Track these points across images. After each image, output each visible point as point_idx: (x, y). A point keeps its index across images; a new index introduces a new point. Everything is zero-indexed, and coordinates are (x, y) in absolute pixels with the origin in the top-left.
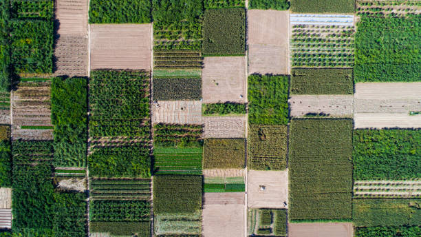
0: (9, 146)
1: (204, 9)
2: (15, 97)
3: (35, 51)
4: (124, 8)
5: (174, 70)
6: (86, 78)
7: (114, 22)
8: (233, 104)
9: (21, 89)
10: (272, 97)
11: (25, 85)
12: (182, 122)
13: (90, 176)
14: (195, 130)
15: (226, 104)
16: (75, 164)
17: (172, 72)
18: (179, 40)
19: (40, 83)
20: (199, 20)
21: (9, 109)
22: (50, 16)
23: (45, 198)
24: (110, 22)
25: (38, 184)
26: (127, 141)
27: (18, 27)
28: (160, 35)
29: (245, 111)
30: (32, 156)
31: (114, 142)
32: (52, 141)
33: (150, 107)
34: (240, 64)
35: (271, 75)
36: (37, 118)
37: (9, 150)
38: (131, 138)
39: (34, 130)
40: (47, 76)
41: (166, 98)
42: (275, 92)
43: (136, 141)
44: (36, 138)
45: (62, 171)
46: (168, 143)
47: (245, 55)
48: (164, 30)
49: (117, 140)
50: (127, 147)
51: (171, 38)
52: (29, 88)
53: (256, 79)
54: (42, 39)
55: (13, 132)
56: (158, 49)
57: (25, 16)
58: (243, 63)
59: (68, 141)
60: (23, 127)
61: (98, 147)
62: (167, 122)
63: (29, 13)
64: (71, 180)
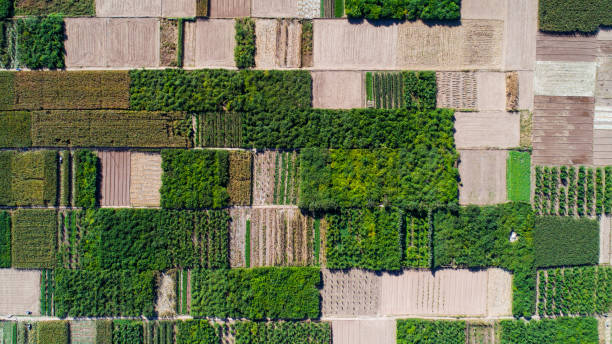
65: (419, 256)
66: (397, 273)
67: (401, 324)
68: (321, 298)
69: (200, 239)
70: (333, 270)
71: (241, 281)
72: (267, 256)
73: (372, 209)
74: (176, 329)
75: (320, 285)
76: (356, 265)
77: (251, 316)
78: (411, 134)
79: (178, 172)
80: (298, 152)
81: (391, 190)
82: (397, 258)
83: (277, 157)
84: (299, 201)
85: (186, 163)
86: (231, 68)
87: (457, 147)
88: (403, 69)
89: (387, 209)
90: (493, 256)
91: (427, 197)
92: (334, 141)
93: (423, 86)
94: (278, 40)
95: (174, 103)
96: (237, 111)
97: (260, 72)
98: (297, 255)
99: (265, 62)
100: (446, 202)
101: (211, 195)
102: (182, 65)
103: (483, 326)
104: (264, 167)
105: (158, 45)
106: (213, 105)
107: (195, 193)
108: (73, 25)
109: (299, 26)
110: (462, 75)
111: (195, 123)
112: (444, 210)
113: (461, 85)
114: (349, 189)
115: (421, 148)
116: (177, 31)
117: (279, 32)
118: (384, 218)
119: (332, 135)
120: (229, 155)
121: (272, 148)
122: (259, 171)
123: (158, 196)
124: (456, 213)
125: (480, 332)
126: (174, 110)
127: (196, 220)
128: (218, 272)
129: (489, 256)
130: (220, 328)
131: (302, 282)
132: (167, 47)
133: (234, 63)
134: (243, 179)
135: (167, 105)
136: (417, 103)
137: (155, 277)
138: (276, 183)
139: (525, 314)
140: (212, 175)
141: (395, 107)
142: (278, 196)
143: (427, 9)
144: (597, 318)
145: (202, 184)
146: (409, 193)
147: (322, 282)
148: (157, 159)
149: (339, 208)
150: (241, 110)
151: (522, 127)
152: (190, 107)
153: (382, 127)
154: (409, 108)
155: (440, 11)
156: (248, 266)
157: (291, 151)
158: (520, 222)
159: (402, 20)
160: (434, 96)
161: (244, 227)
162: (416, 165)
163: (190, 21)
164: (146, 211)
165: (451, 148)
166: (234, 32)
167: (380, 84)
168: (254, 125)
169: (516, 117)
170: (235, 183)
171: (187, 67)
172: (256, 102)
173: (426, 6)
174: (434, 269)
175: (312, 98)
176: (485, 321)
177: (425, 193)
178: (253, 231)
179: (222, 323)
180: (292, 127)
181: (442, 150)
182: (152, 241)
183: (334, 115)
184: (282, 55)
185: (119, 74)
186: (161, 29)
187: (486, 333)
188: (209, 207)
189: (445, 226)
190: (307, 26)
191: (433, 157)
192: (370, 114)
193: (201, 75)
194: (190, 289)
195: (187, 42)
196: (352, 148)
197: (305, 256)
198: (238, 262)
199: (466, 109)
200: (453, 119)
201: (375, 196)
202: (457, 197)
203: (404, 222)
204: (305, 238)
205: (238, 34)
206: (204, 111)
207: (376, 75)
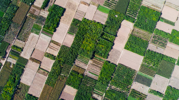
0: (83, 77)
1: (162, 59)
2: (91, 62)
3: (103, 50)
4: (137, 48)
5: (145, 74)
6: (116, 65)
7: (132, 51)
8: (160, 93)
9: (93, 59)
10: (173, 96)
11: (96, 59)
12: (141, 92)
13: (104, 96)
14: (144, 96)
15: (158, 92)
16: (102, 91)
17: (144, 74)
18: (150, 65)
19: (100, 60)
20: (159, 62)
21: (87, 64)
22: (112, 41)
23: (87, 98)
24: (131, 51)
25: (87, 92)
26: (121, 90)
27: (102, 41)
28: (145, 61)
29: (162, 96)
30: (88, 82)
31: (116, 89)
32: (97, 80)
33: (132, 82)
34: (166, 81)
35: (175, 88)
36: (95, 71)
37: (82, 78)
38: (123, 90)
39: (92, 74)
40: (104, 59)
41: (139, 82)
42: (174, 95)
43: (123, 91)
44: (92, 77)
45: (96, 91)
46: (133, 96)
47: (169, 79)
48: (147, 60)
49: (117, 89)
50: (120, 92)
51: (148, 63)
52: (97, 61)
53: (170, 88)
54: (108, 47)
55: (85, 72)
56: (142, 66)
57: (105, 38)
58: (168, 81)
59: (102, 83)
60: (89, 72)
61: (111, 89)
62: (136, 89)
63: (107, 37)
64: (98, 95)
65: (112, 38)
66: (114, 44)
67: (125, 48)
68: (112, 63)
69: (88, 84)
70: (107, 58)
71: (101, 79)
72: (98, 71)
73: (97, 44)
74: (106, 98)
75: (109, 62)
76: (108, 52)
77: (110, 80)
78: (85, 29)
79: (71, 83)
80: (78, 55)
81: (95, 38)
82: (110, 43)
83: (77, 60)
84: (89, 59)
85: (70, 80)
86: (54, 62)
87: (92, 20)
88: (70, 25)
89: (99, 41)
90: (119, 22)
91: (100, 31)
92: (79, 46)
93: (76, 22)
94: (52, 49)
95: (56, 77)
96: (64, 64)
97: (57, 56)
98: (101, 64)
99: (56, 54)
100: (103, 27)
101: (80, 77)
102: (49, 72)
103: (133, 31)
104: (79, 63)
105: (42, 75)
106: (60, 69)
107: (78, 81)
108: (30, 92)
109: (51, 43)
110: (77, 13)
111: (62, 74)
112: (104, 28)
113: (79, 14)
114: (91, 47)
115: (89, 28)
116: (41, 70)
117: (51, 48)
118: (100, 42)
119: (78, 46)
120: (72, 70)
121: (75, 60)
122: (79, 65)
123: (75, 89)
124: (106, 26)
125: (134, 32)
126: (58, 78)
127: (84, 83)
128: (97, 83)
129: (118, 23)
130: (110, 88)
131: (107, 66)
132: (44, 74)
133: (53, 60)
134: (79, 69)
135: (56, 79)
136: (78, 25)
137: (92, 98)
138: (83, 62)
139: (134, 20)
140: (75, 75)
141: (77, 30)
142: (86, 63)
143: (59, 15)
144: (142, 5)
145: (76, 78)
146: (97, 34)
147: (109, 61)
148: (67, 86)
149: (94, 51)
150: (64, 63)
151: (93, 5)
152: (58, 74)
153: (81, 34)
154: (79, 27)
155: (61, 12)
156: (98, 76)
157: (77, 56)
158: (114, 13)
159: (59, 21)
160: (79, 21)
161: (90, 73)
162: (92, 31)
163: (40, 66)
164: (77, 93)
165: (91, 22)
166: (47, 58)
167: (71, 31)
168: (68, 62)
169: (91, 5)
170: (79, 71)
171: (50, 71)
172: (63, 59)
173: (58, 14)
174: (116, 36)
175: (68, 47)
176: (132, 29)
177: (99, 31)
178: (91, 72)
179: (109, 87)
180: (72, 54)
181: (91, 24)
182: (84, 95)
183: (74, 43)
184: (56, 49)
185: (45, 86)
186: (39, 73)
187: (135, 30)
188: (82, 79)
189: (108, 30)
190: (52, 41)
191: (91, 26)
192: (77, 36)
193: (53, 69)
194: (98, 91)
195: (44, 69)
196: (82, 43)
197: (102, 63)
198: (97, 78)
199: (84, 15)
200: (85, 19)
201: (95, 42)
202: (102, 24)
203: (103, 38)
204: (98, 61)
205: (47, 57)
206: (61, 71)
207: (69, 31)
